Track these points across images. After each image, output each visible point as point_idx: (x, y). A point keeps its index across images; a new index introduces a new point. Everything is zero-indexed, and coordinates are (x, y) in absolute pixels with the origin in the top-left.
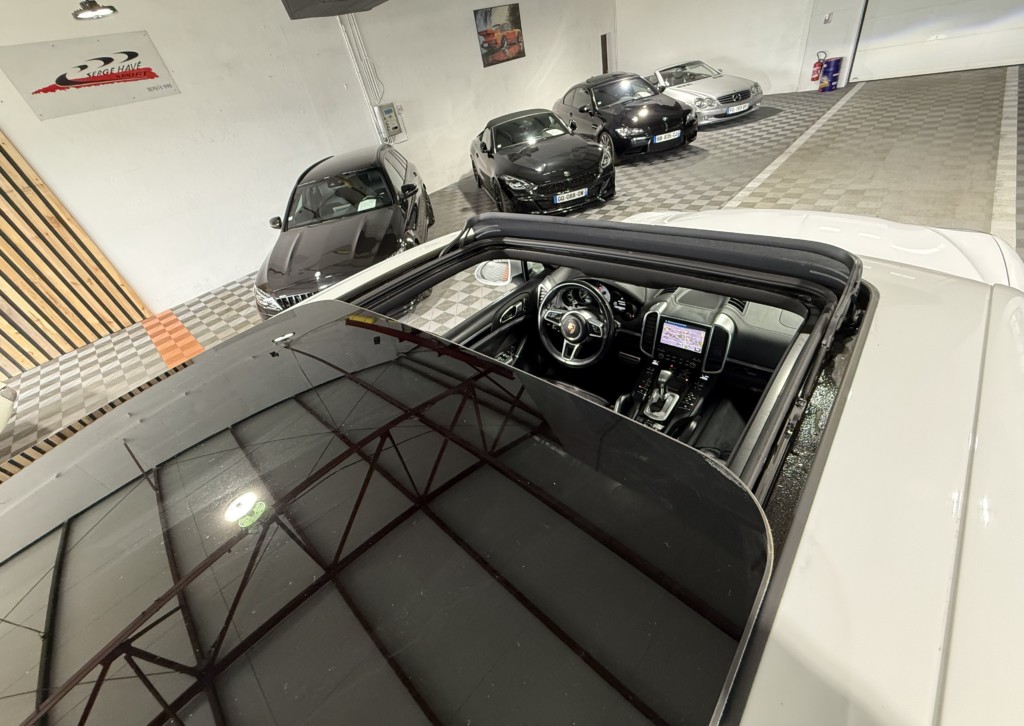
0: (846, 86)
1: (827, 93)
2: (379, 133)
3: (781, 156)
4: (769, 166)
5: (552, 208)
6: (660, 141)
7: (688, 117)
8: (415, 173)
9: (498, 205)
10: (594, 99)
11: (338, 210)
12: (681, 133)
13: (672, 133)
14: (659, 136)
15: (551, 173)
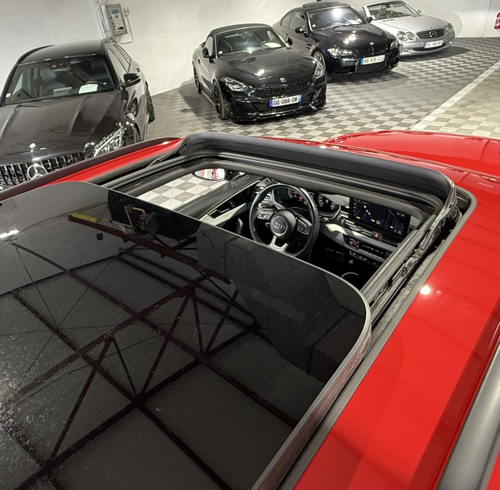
2: (105, 32)
3: (470, 84)
4: (460, 91)
5: (267, 111)
6: (366, 63)
7: (392, 45)
8: (138, 69)
9: (217, 107)
10: (309, 22)
11: (58, 92)
12: (385, 58)
13: (377, 57)
14: (366, 58)
15: (267, 78)
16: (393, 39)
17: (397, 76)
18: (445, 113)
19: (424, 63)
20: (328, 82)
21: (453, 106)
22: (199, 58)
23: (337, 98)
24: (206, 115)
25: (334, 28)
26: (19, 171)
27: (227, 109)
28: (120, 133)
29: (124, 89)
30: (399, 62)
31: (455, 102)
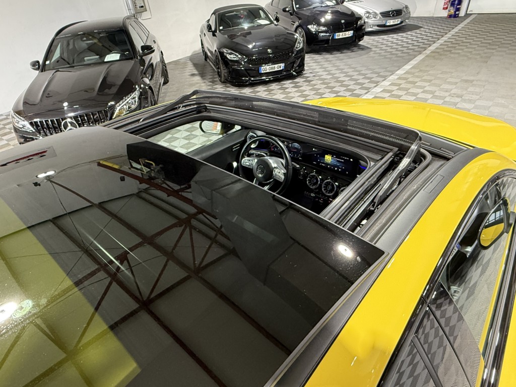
0: (465, 16)
1: (452, 19)
2: (129, 10)
3: (420, 55)
4: (412, 61)
5: (258, 76)
6: (338, 38)
7: (359, 23)
8: (154, 41)
9: (218, 72)
10: (294, 3)
11: (88, 60)
12: (353, 34)
13: (347, 33)
14: (338, 34)
15: (259, 50)
16: (360, 18)
17: (363, 48)
18: (398, 79)
19: (385, 37)
20: (307, 53)
21: (405, 73)
22: (205, 32)
23: (314, 66)
24: (210, 79)
25: (314, 8)
26: (55, 124)
27: (226, 74)
28: (136, 94)
29: (142, 58)
30: (365, 37)
31: (407, 70)
